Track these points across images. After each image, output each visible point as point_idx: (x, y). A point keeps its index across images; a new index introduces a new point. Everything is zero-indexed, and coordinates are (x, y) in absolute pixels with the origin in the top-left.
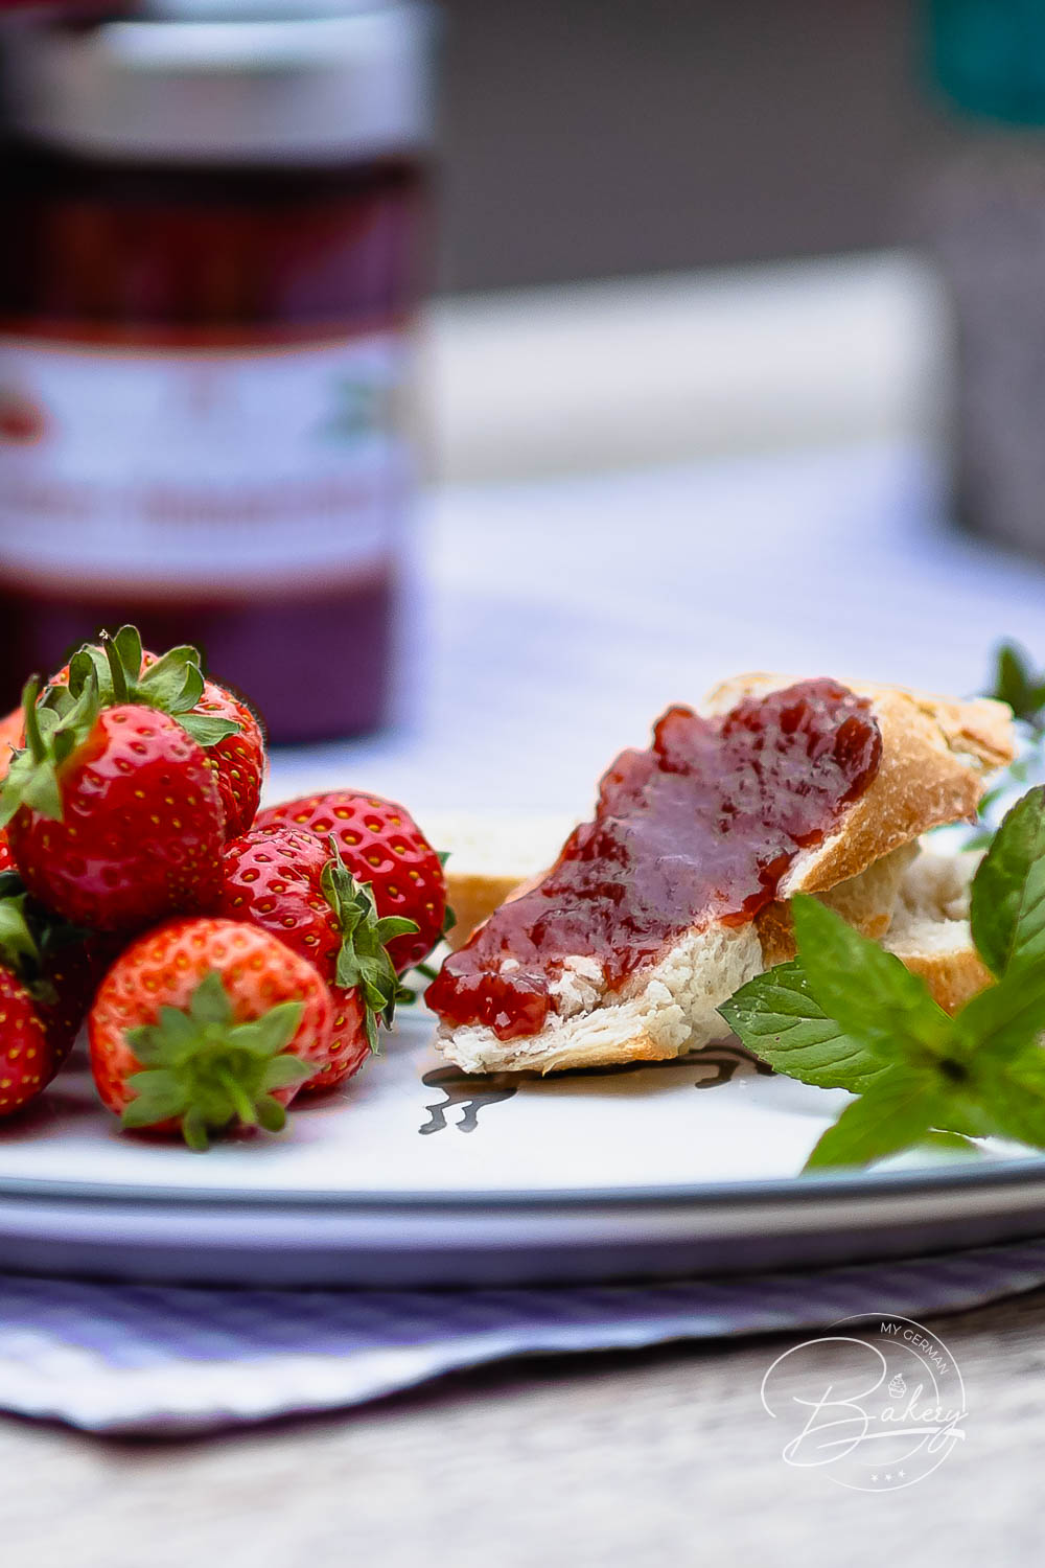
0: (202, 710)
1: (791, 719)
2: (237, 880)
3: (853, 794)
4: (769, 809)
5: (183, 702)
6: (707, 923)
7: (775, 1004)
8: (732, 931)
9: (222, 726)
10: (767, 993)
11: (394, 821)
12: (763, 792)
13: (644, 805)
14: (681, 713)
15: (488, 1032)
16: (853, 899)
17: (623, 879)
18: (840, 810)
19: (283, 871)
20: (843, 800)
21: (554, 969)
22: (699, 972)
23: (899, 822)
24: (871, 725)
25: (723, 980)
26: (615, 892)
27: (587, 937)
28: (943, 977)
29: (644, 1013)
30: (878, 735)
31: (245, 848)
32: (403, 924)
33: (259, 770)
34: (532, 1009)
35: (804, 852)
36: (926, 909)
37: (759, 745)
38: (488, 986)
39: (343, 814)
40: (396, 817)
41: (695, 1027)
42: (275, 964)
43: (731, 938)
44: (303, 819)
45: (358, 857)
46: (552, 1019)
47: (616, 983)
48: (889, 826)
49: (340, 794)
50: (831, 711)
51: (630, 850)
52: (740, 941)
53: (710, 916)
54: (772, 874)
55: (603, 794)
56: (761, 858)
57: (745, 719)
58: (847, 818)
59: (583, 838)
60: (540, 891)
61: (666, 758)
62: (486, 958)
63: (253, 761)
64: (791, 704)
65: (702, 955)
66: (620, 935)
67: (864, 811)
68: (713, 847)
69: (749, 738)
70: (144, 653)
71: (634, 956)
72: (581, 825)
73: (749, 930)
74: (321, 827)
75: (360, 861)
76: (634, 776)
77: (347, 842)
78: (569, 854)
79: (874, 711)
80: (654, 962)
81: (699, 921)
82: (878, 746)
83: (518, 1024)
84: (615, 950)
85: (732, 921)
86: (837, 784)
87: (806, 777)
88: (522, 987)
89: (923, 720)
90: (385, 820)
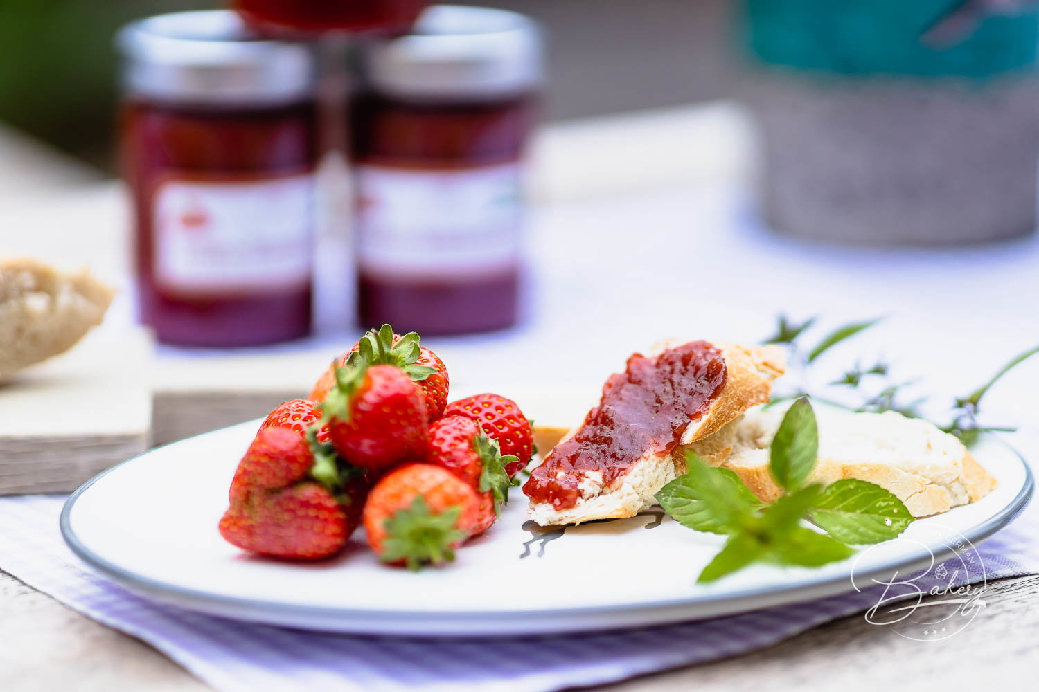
0: (420, 362)
1: (686, 360)
2: (435, 444)
3: (715, 395)
4: (677, 402)
5: (411, 359)
6: (649, 456)
7: (680, 493)
8: (661, 459)
9: (429, 370)
10: (677, 488)
11: (510, 408)
12: (674, 394)
13: (621, 399)
14: (639, 356)
15: (551, 507)
16: (715, 441)
17: (612, 434)
18: (709, 403)
19: (456, 438)
20: (710, 398)
21: (580, 476)
22: (646, 478)
23: (735, 407)
24: (722, 363)
25: (657, 480)
26: (608, 441)
27: (595, 462)
28: (755, 476)
29: (621, 498)
30: (726, 368)
31: (439, 427)
32: (512, 458)
33: (446, 389)
34: (570, 497)
35: (693, 422)
36: (747, 442)
37: (672, 372)
38: (551, 486)
39: (486, 405)
40: (510, 406)
41: (645, 501)
42: (449, 489)
43: (660, 462)
44: (468, 407)
45: (492, 425)
46: (579, 500)
47: (608, 482)
48: (731, 409)
49: (484, 395)
50: (705, 355)
51: (615, 421)
52: (664, 463)
53: (650, 453)
54: (678, 433)
55: (604, 392)
56: (674, 425)
57: (665, 360)
58: (712, 406)
59: (594, 415)
60: (574, 440)
61: (631, 378)
62: (551, 471)
63: (444, 386)
64: (686, 352)
65: (647, 471)
66: (610, 460)
67: (720, 403)
68: (652, 420)
69: (668, 368)
70: (394, 335)
71: (617, 472)
72: (593, 409)
73: (668, 458)
74: (476, 412)
75: (494, 427)
76: (617, 385)
77: (488, 419)
78: (588, 422)
79: (723, 355)
80: (625, 474)
81: (646, 455)
82: (725, 373)
83: (565, 503)
84: (608, 469)
85: (661, 455)
86: (707, 391)
87: (694, 387)
88: (566, 487)
89: (746, 358)
90: (505, 408)
